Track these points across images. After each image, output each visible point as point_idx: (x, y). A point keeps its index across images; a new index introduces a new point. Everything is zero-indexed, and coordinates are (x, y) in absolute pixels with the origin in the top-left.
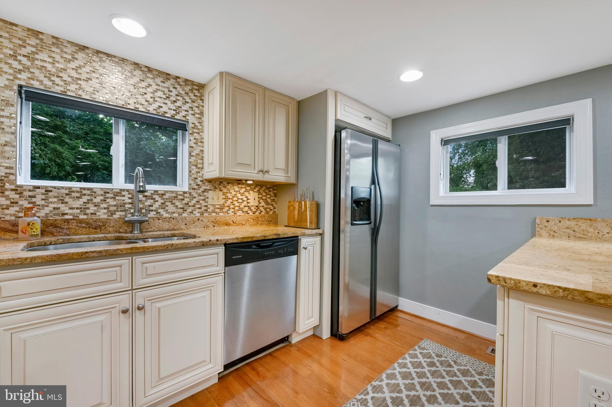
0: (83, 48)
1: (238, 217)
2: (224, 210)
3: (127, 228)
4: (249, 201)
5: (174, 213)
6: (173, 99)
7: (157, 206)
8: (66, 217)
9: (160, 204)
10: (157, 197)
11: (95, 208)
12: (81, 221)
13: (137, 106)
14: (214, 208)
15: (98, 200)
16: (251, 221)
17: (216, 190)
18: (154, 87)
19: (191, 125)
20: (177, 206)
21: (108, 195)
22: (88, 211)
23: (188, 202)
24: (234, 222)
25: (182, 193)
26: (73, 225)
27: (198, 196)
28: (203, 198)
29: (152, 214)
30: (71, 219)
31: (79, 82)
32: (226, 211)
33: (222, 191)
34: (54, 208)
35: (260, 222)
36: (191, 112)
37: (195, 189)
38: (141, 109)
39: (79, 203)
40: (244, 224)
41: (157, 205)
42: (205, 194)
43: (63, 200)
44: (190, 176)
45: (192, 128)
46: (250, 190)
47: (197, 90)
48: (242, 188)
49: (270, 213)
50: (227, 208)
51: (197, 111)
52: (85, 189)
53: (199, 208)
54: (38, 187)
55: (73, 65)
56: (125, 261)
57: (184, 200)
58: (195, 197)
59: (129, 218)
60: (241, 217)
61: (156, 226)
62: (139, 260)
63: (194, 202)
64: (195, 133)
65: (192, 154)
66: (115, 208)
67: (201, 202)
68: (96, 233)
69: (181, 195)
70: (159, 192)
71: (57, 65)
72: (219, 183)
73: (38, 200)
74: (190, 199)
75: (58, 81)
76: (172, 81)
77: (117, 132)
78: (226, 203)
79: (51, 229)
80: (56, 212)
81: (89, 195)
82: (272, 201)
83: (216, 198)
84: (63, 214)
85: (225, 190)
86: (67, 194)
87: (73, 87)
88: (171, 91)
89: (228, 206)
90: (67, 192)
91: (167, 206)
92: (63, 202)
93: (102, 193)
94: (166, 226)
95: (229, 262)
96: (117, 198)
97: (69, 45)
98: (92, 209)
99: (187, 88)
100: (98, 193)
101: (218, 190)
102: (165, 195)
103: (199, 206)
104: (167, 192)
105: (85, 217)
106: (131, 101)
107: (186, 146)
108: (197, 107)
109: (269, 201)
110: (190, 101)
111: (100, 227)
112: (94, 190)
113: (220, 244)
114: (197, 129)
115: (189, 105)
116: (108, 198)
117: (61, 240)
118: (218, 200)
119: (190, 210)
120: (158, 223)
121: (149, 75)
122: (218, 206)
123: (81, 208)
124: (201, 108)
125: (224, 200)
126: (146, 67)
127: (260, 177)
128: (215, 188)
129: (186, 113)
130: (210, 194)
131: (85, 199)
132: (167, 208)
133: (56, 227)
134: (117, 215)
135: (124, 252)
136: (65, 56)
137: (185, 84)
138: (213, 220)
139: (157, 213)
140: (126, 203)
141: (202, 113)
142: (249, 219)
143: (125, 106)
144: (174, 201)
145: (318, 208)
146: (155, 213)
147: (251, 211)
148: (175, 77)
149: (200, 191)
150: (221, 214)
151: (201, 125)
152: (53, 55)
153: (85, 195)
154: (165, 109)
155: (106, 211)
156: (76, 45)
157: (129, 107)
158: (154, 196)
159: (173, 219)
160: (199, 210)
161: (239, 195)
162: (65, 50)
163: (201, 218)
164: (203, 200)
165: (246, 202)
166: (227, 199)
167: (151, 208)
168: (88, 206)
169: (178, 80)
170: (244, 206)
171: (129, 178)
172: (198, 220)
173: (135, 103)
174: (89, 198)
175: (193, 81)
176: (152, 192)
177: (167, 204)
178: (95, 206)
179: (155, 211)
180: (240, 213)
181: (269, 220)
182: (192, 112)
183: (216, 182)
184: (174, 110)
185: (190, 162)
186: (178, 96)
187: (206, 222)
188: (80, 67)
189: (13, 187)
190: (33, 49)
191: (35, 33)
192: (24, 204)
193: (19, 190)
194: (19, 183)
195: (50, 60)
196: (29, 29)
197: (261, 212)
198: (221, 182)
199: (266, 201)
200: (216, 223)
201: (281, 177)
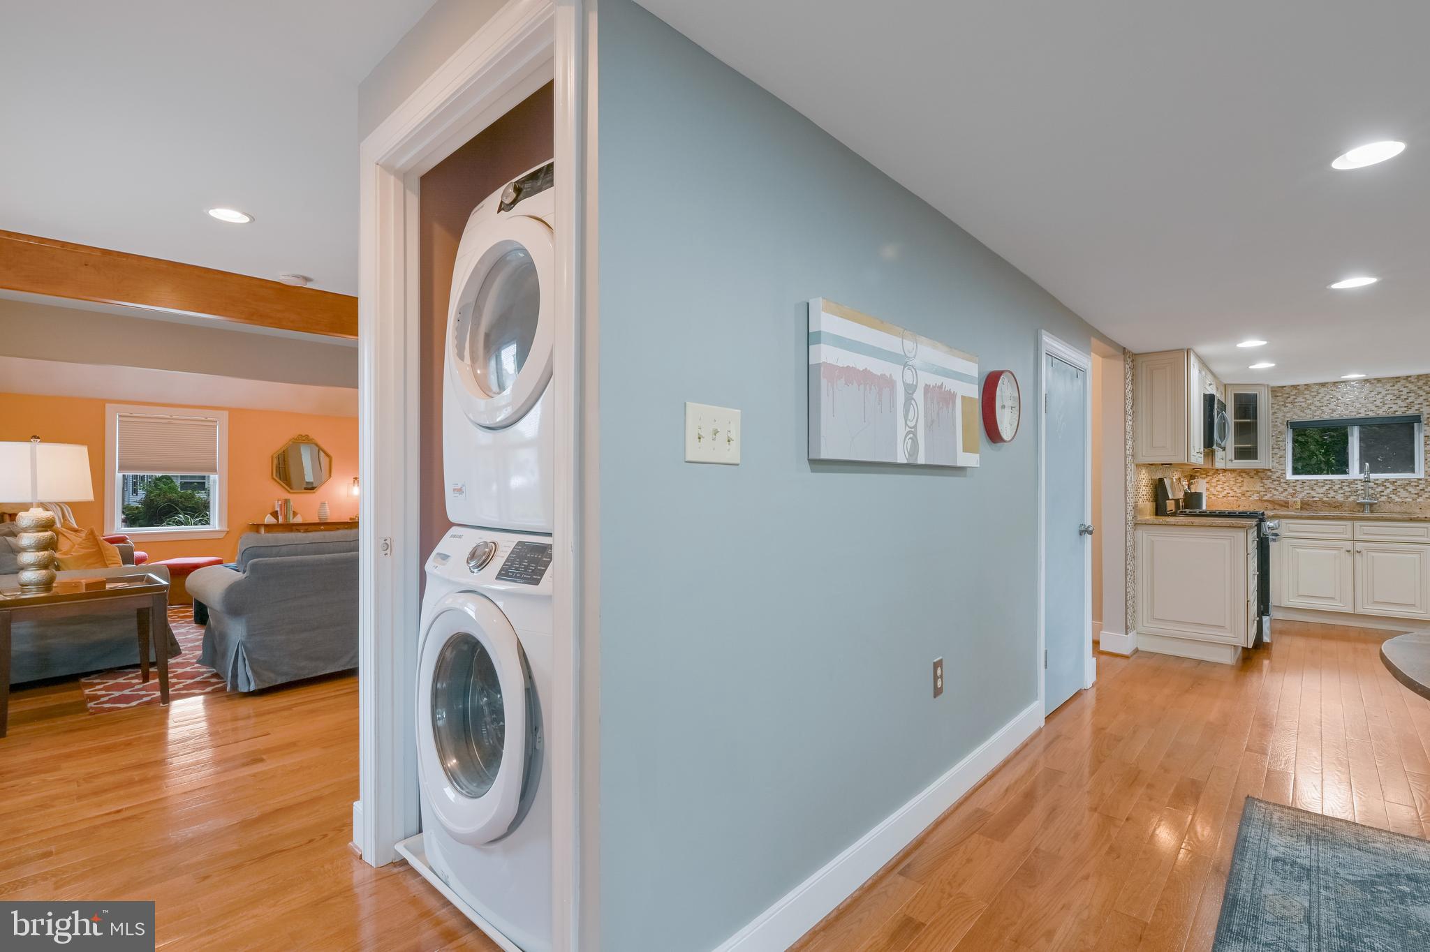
0: (1323, 385)
3: (1359, 509)
5: (1406, 498)
6: (1403, 397)
7: (1389, 492)
8: (1315, 499)
9: (1391, 490)
10: (1388, 484)
11: (1335, 494)
12: (1324, 502)
13: (1368, 413)
15: (1336, 487)
18: (1384, 392)
19: (1426, 416)
20: (1410, 492)
21: (1344, 484)
22: (1329, 496)
23: (1423, 488)
25: (1414, 480)
26: (1319, 504)
29: (1383, 499)
30: (1318, 501)
31: (1322, 408)
34: (1308, 494)
36: (1425, 404)
38: (1371, 415)
39: (1322, 490)
43: (1313, 488)
44: (1426, 464)
52: (1327, 480)
54: (1298, 481)
55: (1318, 398)
56: (1349, 524)
57: (1418, 486)
59: (1361, 501)
61: (1387, 508)
66: (1350, 493)
68: (1334, 511)
69: (1414, 482)
70: (1390, 480)
71: (1308, 401)
73: (1298, 488)
74: (1426, 486)
75: (1308, 411)
76: (1403, 382)
77: (1353, 435)
79: (1306, 506)
80: (1310, 495)
81: (1330, 484)
84: (1313, 497)
87: (1318, 413)
88: (1402, 391)
90: (1315, 483)
91: (1399, 492)
93: (1341, 482)
96: (1352, 486)
97: (1315, 387)
98: (1332, 494)
99: (1421, 383)
100: (1337, 482)
102: (1396, 482)
104: (1398, 479)
105: (1327, 499)
106: (1361, 411)
107: (1423, 435)
111: (1338, 507)
112: (1334, 481)
115: (1423, 399)
116: (1345, 486)
117: (1314, 511)
119: (1426, 495)
120: (1389, 507)
121: (1378, 385)
123: (1324, 493)
126: (1375, 380)
129: (1419, 406)
131: (1327, 487)
132: (1399, 494)
133: (1309, 505)
134: (1352, 498)
135: (1348, 518)
136: (1313, 394)
137: (1418, 380)
139: (1389, 498)
140: (1358, 490)
143: (1358, 416)
144: (1407, 488)
146: (1386, 498)
148: (1405, 378)
152: (1306, 396)
153: (1328, 484)
154: (1395, 408)
155: (1342, 495)
156: (1320, 384)
158: (1386, 483)
159: (1405, 503)
162: (1312, 390)
167: (1383, 494)
168: (1329, 491)
169: (1410, 379)
171: (1364, 469)
173: (1365, 411)
174: (1330, 486)
176: (1383, 481)
177: (1399, 490)
178: (1335, 492)
179: (1386, 496)
184: (1405, 407)
185: (1425, 451)
186: (1410, 393)
188: (1322, 398)
189: (1284, 481)
190: (1294, 397)
191: (1295, 387)
192: (1290, 490)
193: (1287, 483)
194: (1287, 478)
195: (1304, 400)
196: (1292, 386)
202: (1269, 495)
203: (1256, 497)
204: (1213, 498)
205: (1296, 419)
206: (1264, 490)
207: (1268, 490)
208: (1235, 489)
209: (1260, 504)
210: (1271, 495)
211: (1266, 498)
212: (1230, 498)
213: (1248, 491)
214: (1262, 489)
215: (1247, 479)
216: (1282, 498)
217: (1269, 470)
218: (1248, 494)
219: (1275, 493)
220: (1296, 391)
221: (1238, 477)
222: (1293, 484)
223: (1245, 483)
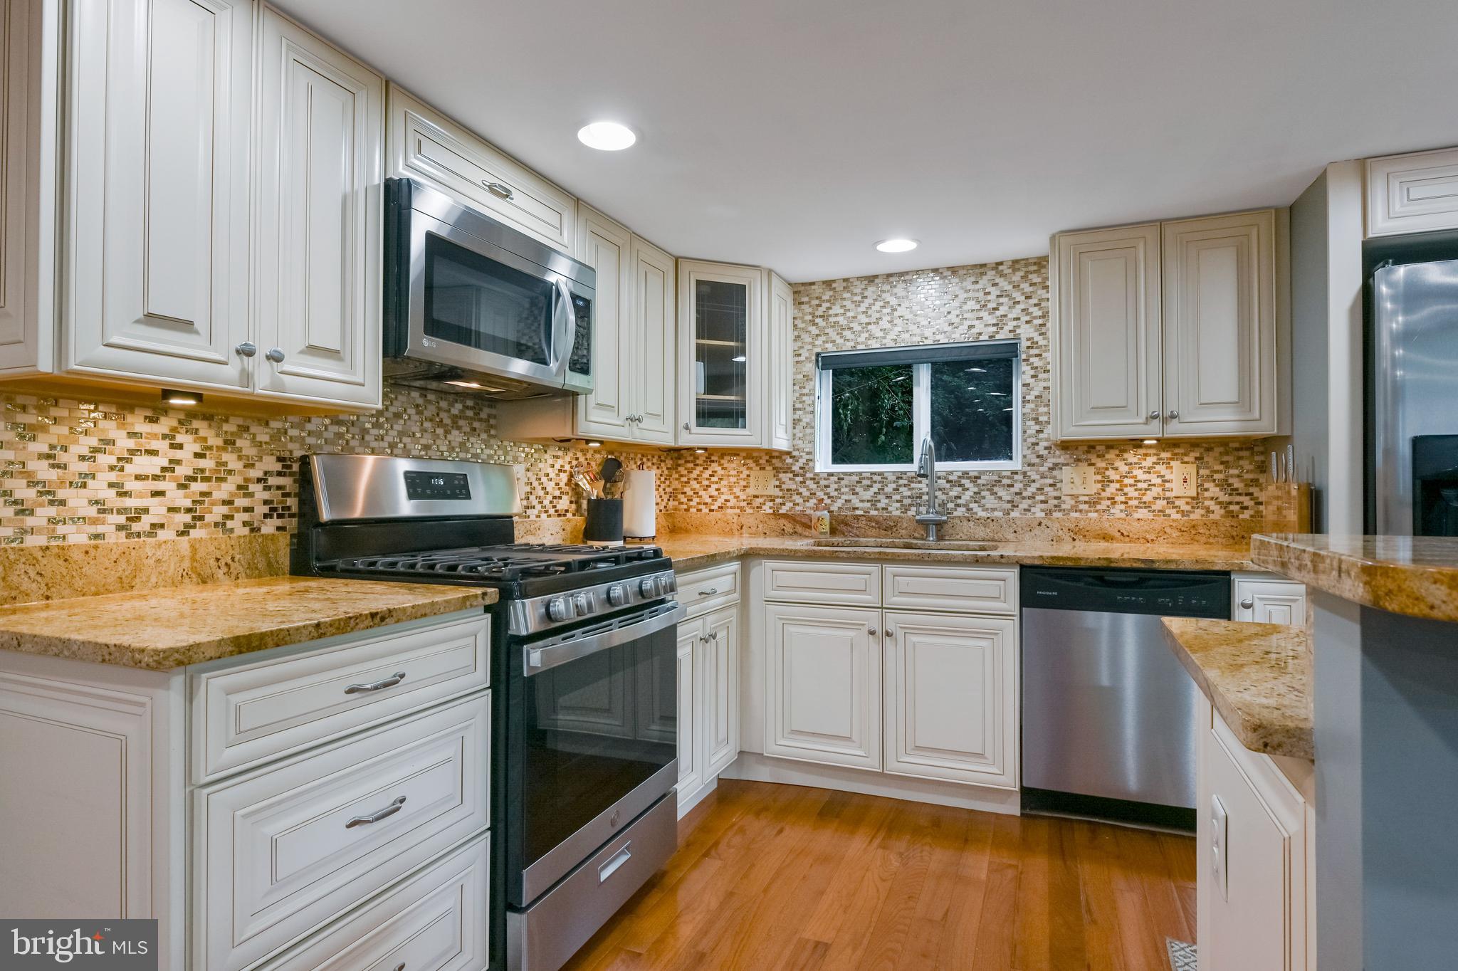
0: (871, 279)
1: (1135, 524)
2: (1099, 507)
3: (923, 532)
4: (1167, 485)
5: (994, 510)
6: (991, 305)
7: (968, 498)
8: (856, 512)
9: (972, 494)
10: (966, 482)
11: (887, 501)
12: (870, 519)
13: (938, 337)
14: (1076, 502)
16: (1174, 535)
17: (1080, 464)
18: (963, 296)
19: (1024, 344)
20: (1000, 498)
21: (901, 482)
22: (879, 505)
23: (1020, 489)
24: (1122, 534)
25: (1009, 473)
26: (863, 523)
27: (1042, 477)
28: (1051, 481)
29: (960, 512)
30: (860, 516)
31: (870, 327)
32: (1105, 508)
33: (1093, 464)
34: (846, 501)
35: (1203, 539)
36: (1024, 319)
37: (1034, 465)
38: (943, 339)
39: (868, 495)
40: (1152, 540)
41: (967, 496)
42: (1055, 473)
43: (854, 490)
44: (1025, 440)
45: (1028, 347)
46: (1172, 459)
47: (1035, 272)
48: (1146, 455)
49: (1241, 516)
50: (1109, 502)
51: (1036, 312)
52: (874, 474)
53: (1045, 502)
55: (863, 308)
56: (873, 568)
57: (1013, 486)
58: (1034, 481)
59: (924, 516)
60: (1142, 523)
61: (965, 531)
62: (890, 569)
63: (1032, 489)
64: (1032, 356)
65: (1028, 398)
66: (909, 501)
67: (1047, 489)
68: (886, 536)
69: (1008, 477)
70: (971, 474)
71: (848, 314)
72: (1086, 448)
73: (832, 491)
74: (1024, 486)
75: (847, 334)
76: (991, 273)
77: (921, 383)
78: (1104, 490)
79: (842, 527)
80: (849, 505)
81: (880, 482)
82: (1246, 485)
83: (1078, 481)
84: (855, 509)
85: (1101, 464)
86: (858, 482)
87: (863, 337)
88: (989, 293)
89: (1109, 499)
90: (857, 479)
91: (984, 498)
92: (854, 493)
93: (894, 478)
94: (980, 532)
95: (1028, 598)
96: (913, 485)
97: (858, 283)
98: (884, 502)
99: (1017, 277)
100: (890, 478)
101: (1083, 466)
102: (980, 478)
103: (1042, 498)
104: (984, 472)
105: (876, 513)
106: (928, 333)
107: (1020, 382)
108: (1035, 305)
109: (1237, 484)
110: (1022, 298)
111: (890, 528)
112: (886, 475)
114: (1037, 348)
115: (1022, 306)
116: (901, 486)
117: (848, 542)
118: (1084, 486)
120: (968, 528)
122: (1086, 499)
123: (872, 501)
124: (1044, 304)
125: (1099, 486)
126: (948, 268)
127: (1164, 433)
128: (1078, 460)
129: (1015, 323)
130: (1066, 474)
131: (875, 489)
132: (983, 501)
133: (846, 525)
134: (912, 512)
135: (872, 556)
136: (855, 298)
137: (1013, 271)
138: (1072, 527)
139: (968, 510)
140: (923, 494)
141: (1046, 314)
142: (1168, 530)
143: (921, 343)
144: (996, 489)
146: (964, 509)
147: (1175, 510)
148: (994, 265)
149: (1044, 469)
150: (1093, 515)
151: (1044, 339)
152: (845, 303)
153: (875, 482)
154: (979, 327)
155: (898, 505)
156: (866, 278)
157: (927, 342)
158: (963, 481)
159: (993, 520)
160: (1043, 506)
161: (1140, 474)
162: (855, 291)
163: (1044, 522)
164: (1051, 485)
165: (1160, 489)
166: (1106, 482)
167: (959, 501)
168: (879, 497)
169: (1001, 268)
170: (1155, 498)
172: (1040, 524)
173: (934, 334)
174: (880, 486)
175: (1027, 259)
176: (960, 474)
177: (983, 493)
178: (887, 497)
179: (964, 506)
180: (1142, 513)
181: (1235, 534)
182: (1028, 318)
183: (1080, 448)
184: (994, 325)
185: (1024, 414)
186: (1001, 296)
187: (1055, 529)
188: (870, 307)
189: (811, 475)
190: (828, 305)
191: (828, 284)
192: (819, 495)
193: (814, 479)
194: (817, 470)
195: (842, 311)
196: (824, 282)
197: (1208, 511)
198: (1091, 446)
199: (1225, 485)
200: (1077, 533)
201: (1224, 424)
202: (789, 505)
203: (767, 508)
204: (705, 510)
205: (830, 349)
206: (781, 494)
207: (787, 494)
208: (737, 490)
209: (773, 521)
210: (791, 504)
211: (783, 510)
212: (729, 511)
213: (756, 497)
214: (777, 492)
215: (756, 472)
217: (788, 453)
218: (757, 502)
219: (798, 499)
220: (831, 293)
221: (739, 469)
222: (823, 483)
223: (752, 481)
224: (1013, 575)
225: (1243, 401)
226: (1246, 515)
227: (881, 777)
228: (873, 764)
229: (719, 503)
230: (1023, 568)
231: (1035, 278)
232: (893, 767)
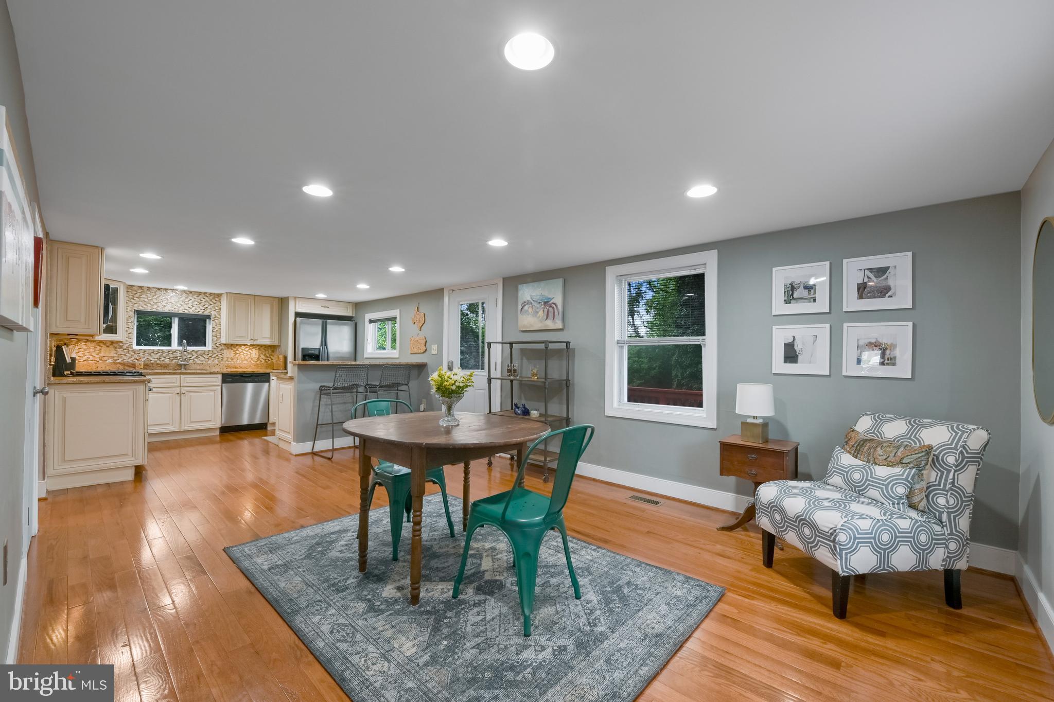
0: (159, 289)
1: (243, 364)
4: (252, 355)
5: (203, 361)
6: (203, 304)
8: (152, 362)
9: (196, 356)
10: (194, 353)
12: (158, 364)
15: (165, 355)
16: (253, 367)
18: (193, 300)
19: (214, 316)
20: (205, 358)
21: (170, 352)
22: (161, 360)
23: (211, 355)
26: (155, 365)
27: (218, 352)
28: (220, 353)
29: (191, 361)
31: (158, 304)
33: (232, 350)
34: (148, 358)
36: (213, 309)
37: (215, 349)
38: (186, 312)
39: (157, 356)
40: (248, 368)
41: (193, 357)
42: (222, 351)
44: (212, 342)
46: (253, 349)
47: (217, 297)
48: (246, 348)
51: (217, 308)
52: (159, 350)
54: (141, 350)
55: (155, 297)
56: (178, 377)
57: (209, 354)
58: (216, 353)
59: (180, 363)
62: (183, 376)
63: (215, 355)
64: (216, 320)
65: (214, 331)
66: (173, 358)
67: (219, 355)
68: (164, 369)
69: (207, 352)
70: (196, 351)
71: (149, 298)
73: (141, 355)
74: (213, 354)
75: (149, 305)
76: (203, 295)
77: (174, 323)
79: (146, 367)
80: (148, 360)
81: (161, 352)
82: (270, 355)
83: (228, 353)
84: (151, 361)
85: (235, 349)
86: (152, 352)
87: (155, 306)
88: (202, 301)
89: (237, 358)
91: (199, 357)
92: (150, 355)
93: (167, 351)
94: (198, 367)
95: (224, 381)
96: (174, 353)
97: (153, 289)
98: (163, 359)
99: (211, 298)
100: (165, 351)
101: (230, 350)
102: (198, 352)
103: (218, 358)
104: (200, 350)
105: (159, 362)
106: (181, 309)
107: (211, 326)
108: (217, 306)
109: (268, 355)
110: (213, 304)
111: (166, 366)
113: (219, 374)
114: (217, 318)
115: (213, 306)
118: (230, 355)
119: (212, 359)
120: (194, 366)
121: (191, 295)
122: (230, 358)
123: (158, 358)
124: (219, 306)
125: (234, 354)
126: (189, 291)
127: (252, 343)
128: (228, 348)
129: (210, 310)
130: (225, 352)
131: (159, 354)
132: (199, 359)
133: (148, 366)
134: (174, 361)
135: (178, 373)
136: (152, 294)
137: (210, 296)
138: (227, 365)
139: (194, 361)
140: (178, 356)
141: (220, 309)
142: (251, 365)
143: (178, 312)
144: (204, 355)
145: (285, 358)
147: (254, 360)
148: (204, 293)
149: (219, 350)
150: (234, 362)
151: (219, 315)
152: (147, 295)
154: (198, 309)
155: (169, 360)
156: (157, 288)
157: (180, 311)
158: (192, 353)
159: (203, 364)
160: (218, 360)
161: (245, 352)
162: (152, 292)
163: (218, 364)
165: (250, 356)
166: (236, 354)
167: (191, 359)
168: (161, 357)
169: (206, 294)
170: (248, 358)
171: (180, 344)
173: (183, 309)
174: (161, 354)
175: (215, 294)
176: (191, 351)
178: (164, 357)
180: (245, 362)
181: (268, 366)
183: (229, 345)
184: (204, 310)
185: (213, 335)
186: (206, 302)
187: (222, 366)
188: (158, 297)
189: (132, 350)
190: (140, 294)
191: (141, 287)
192: (136, 356)
193: (134, 351)
194: (134, 348)
195: (146, 297)
196: (139, 286)
197: (261, 361)
198: (232, 345)
199: (265, 355)
200: (227, 367)
201: (267, 342)
202: (121, 359)
203: (110, 361)
205: (141, 309)
206: (117, 356)
207: (120, 356)
208: (94, 355)
209: (114, 366)
210: (122, 359)
211: (118, 361)
213: (104, 357)
214: (115, 355)
215: (104, 348)
216: (130, 362)
217: (121, 342)
218: (105, 358)
219: (125, 358)
220: (141, 290)
221: (97, 346)
222: (137, 352)
223: (102, 351)
224: (220, 376)
225: (271, 338)
226: (269, 362)
227: (180, 432)
228: (177, 429)
229: (84, 359)
230: (222, 374)
231: (217, 299)
232: (183, 429)
